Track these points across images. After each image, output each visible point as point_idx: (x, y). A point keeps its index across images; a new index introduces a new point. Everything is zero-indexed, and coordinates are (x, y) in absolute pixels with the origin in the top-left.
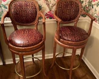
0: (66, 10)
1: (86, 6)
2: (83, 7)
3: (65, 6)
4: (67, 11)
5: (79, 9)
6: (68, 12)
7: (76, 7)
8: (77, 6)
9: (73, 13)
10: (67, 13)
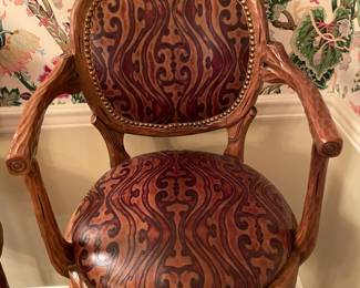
0: (151, 50)
1: (319, 18)
2: (299, 23)
3: (142, 25)
4: (161, 60)
5: (245, 41)
6: (167, 65)
7: (225, 29)
8: (233, 20)
9: (208, 72)
10: (163, 70)
